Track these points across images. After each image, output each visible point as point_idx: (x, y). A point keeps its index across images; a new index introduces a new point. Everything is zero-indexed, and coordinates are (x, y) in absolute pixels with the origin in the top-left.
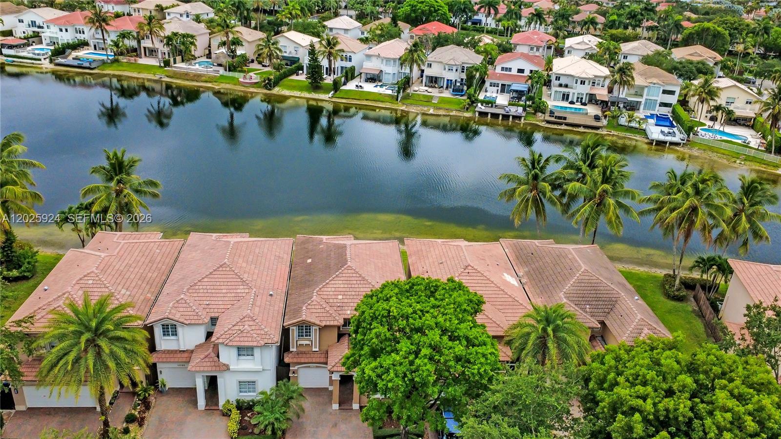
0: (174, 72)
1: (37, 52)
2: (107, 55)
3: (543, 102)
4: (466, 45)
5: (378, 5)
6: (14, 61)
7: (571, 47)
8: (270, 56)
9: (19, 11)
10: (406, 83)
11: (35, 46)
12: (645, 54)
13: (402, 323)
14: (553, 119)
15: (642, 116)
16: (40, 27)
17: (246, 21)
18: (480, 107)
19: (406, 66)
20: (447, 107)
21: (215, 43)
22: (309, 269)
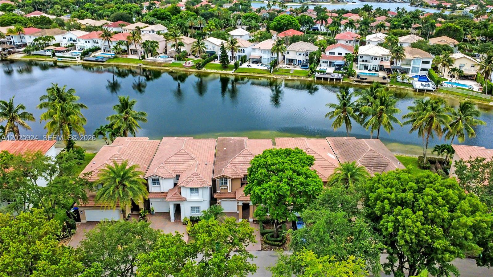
0: (147, 62)
1: (73, 54)
2: (111, 54)
3: (353, 70)
4: (309, 41)
5: (259, 22)
6: (62, 60)
7: (369, 40)
8: (200, 51)
9: (63, 33)
10: (275, 63)
11: (72, 51)
12: (412, 42)
13: (273, 167)
14: (359, 80)
15: (410, 76)
16: (74, 41)
17: (185, 33)
18: (317, 75)
19: (274, 54)
20: (299, 75)
21: (169, 46)
22: (225, 153)
